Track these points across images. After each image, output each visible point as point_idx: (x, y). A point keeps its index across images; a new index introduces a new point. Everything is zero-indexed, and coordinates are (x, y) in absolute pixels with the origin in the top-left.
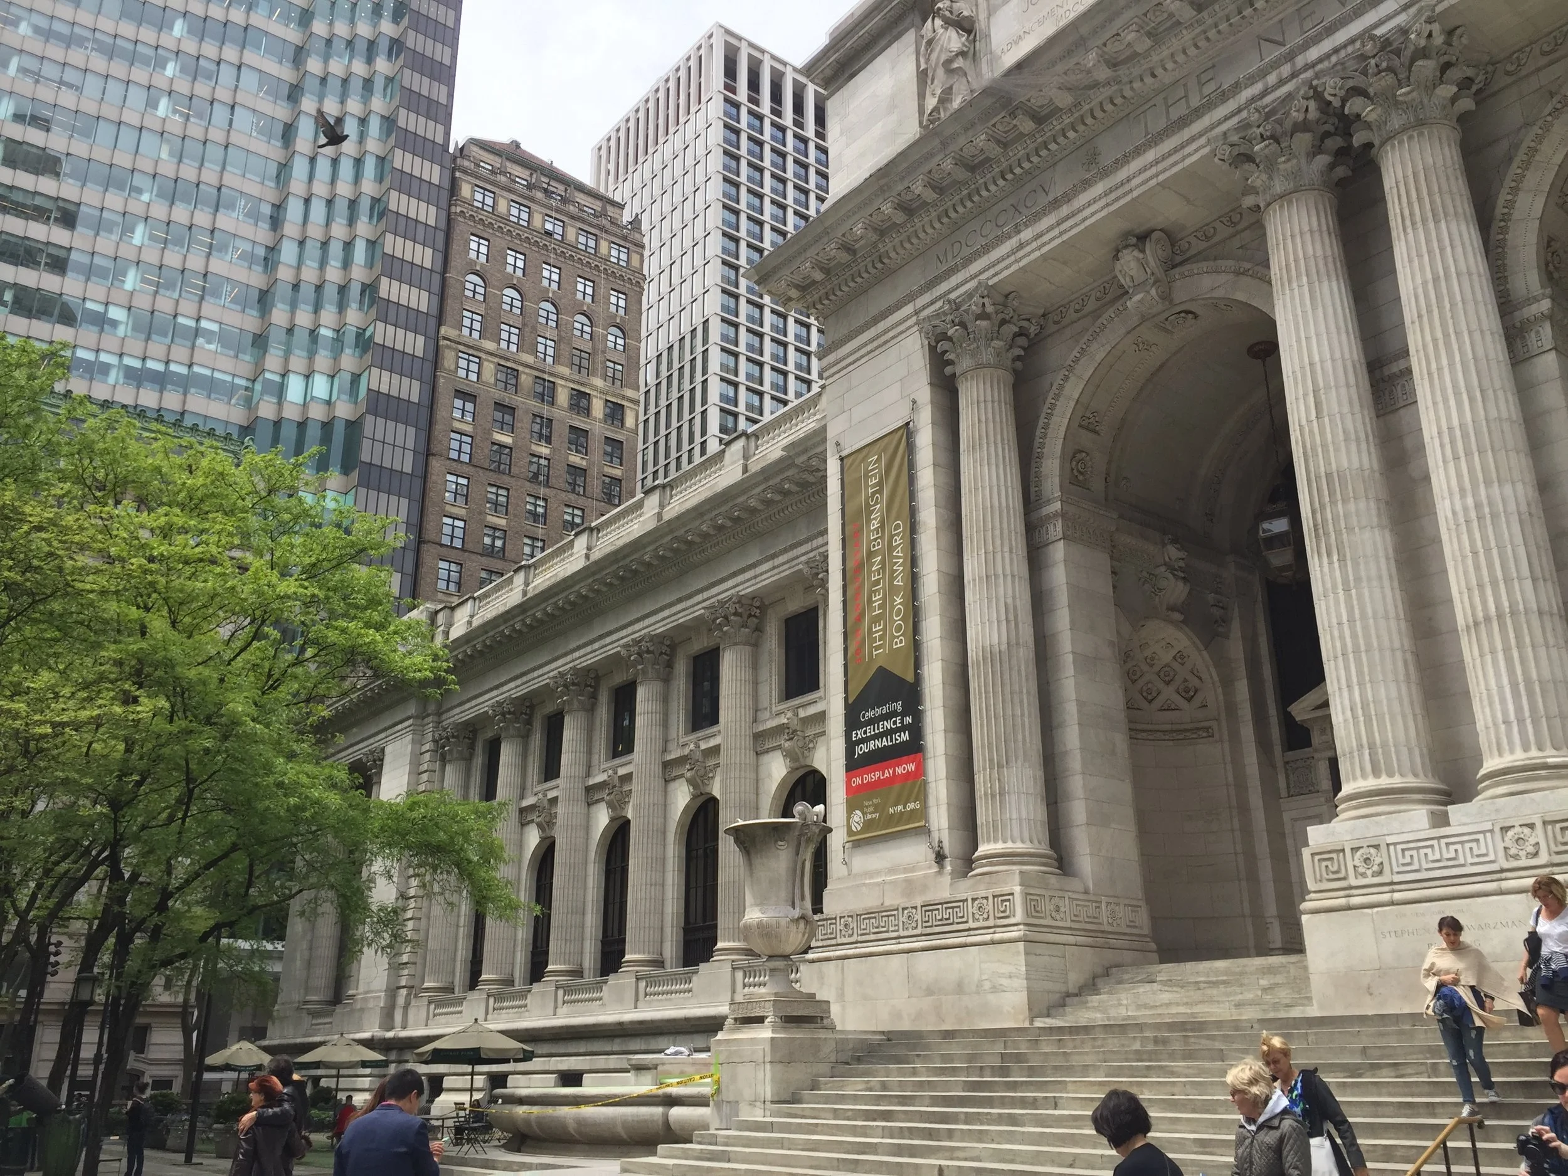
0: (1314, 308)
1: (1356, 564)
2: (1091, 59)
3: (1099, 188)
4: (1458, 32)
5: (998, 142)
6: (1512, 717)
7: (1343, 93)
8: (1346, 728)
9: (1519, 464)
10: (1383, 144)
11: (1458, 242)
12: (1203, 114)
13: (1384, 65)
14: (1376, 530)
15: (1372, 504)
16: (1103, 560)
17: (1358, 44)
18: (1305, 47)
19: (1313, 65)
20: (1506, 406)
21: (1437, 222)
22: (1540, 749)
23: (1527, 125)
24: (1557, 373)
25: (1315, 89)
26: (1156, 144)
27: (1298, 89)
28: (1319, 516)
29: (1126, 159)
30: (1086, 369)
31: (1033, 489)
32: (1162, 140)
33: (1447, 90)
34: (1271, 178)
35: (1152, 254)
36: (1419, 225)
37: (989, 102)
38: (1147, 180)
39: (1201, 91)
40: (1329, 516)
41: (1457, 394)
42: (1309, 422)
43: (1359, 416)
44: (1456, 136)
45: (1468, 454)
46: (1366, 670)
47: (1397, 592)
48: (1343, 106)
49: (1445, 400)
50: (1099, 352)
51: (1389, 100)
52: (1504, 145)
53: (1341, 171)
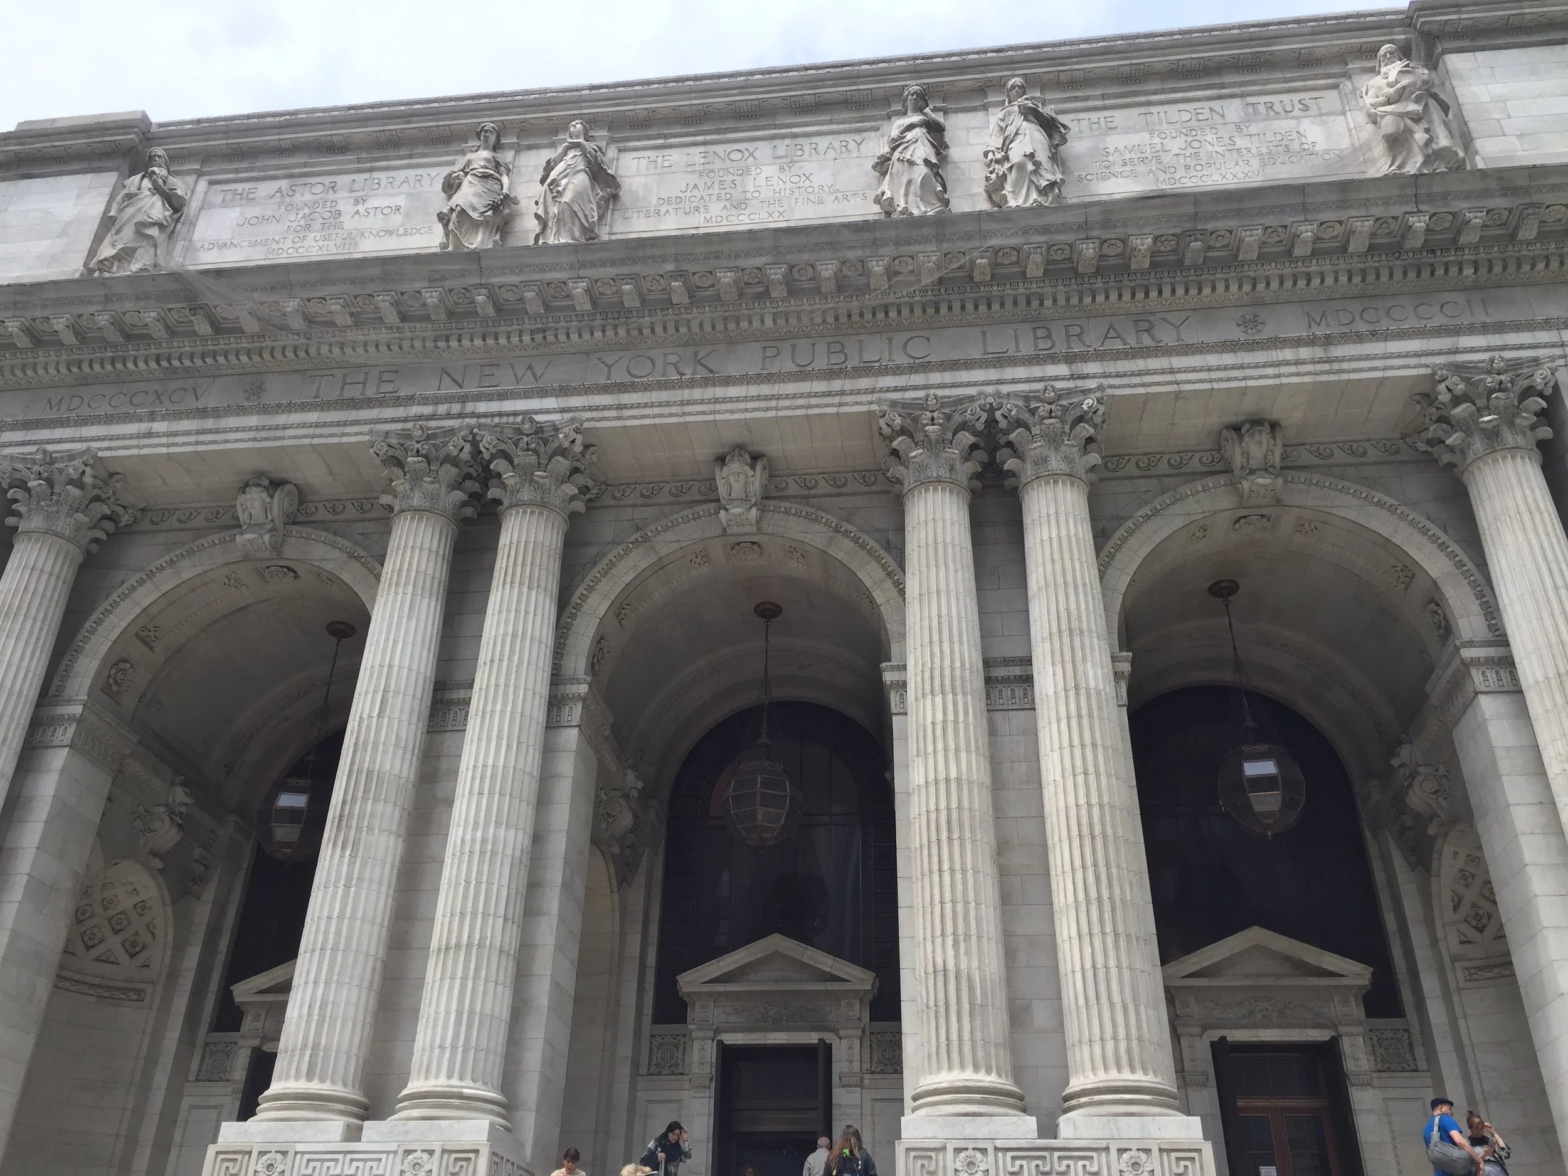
0: (409, 618)
1: (364, 864)
2: (291, 305)
3: (253, 420)
4: (592, 449)
5: (167, 327)
6: (448, 1043)
7: (494, 451)
8: (298, 1025)
9: (525, 813)
10: (511, 506)
11: (539, 613)
12: (374, 407)
13: (533, 446)
14: (392, 838)
15: (397, 813)
16: (102, 782)
17: (519, 419)
18: (478, 398)
19: (479, 416)
20: (531, 761)
21: (530, 589)
22: (461, 1079)
23: (615, 543)
24: (574, 747)
25: (474, 436)
26: (322, 410)
27: (460, 429)
28: (347, 808)
29: (290, 408)
30: (166, 582)
31: (56, 682)
32: (329, 409)
33: (570, 489)
34: (412, 490)
35: (279, 503)
36: (516, 585)
37: (174, 286)
38: (302, 437)
39: (379, 386)
40: (357, 811)
41: (499, 738)
42: (370, 717)
43: (413, 727)
44: (564, 527)
45: (491, 793)
46: (337, 969)
47: (390, 899)
48: (490, 461)
49: (489, 740)
50: (188, 571)
51: (527, 475)
52: (594, 550)
53: (469, 511)
